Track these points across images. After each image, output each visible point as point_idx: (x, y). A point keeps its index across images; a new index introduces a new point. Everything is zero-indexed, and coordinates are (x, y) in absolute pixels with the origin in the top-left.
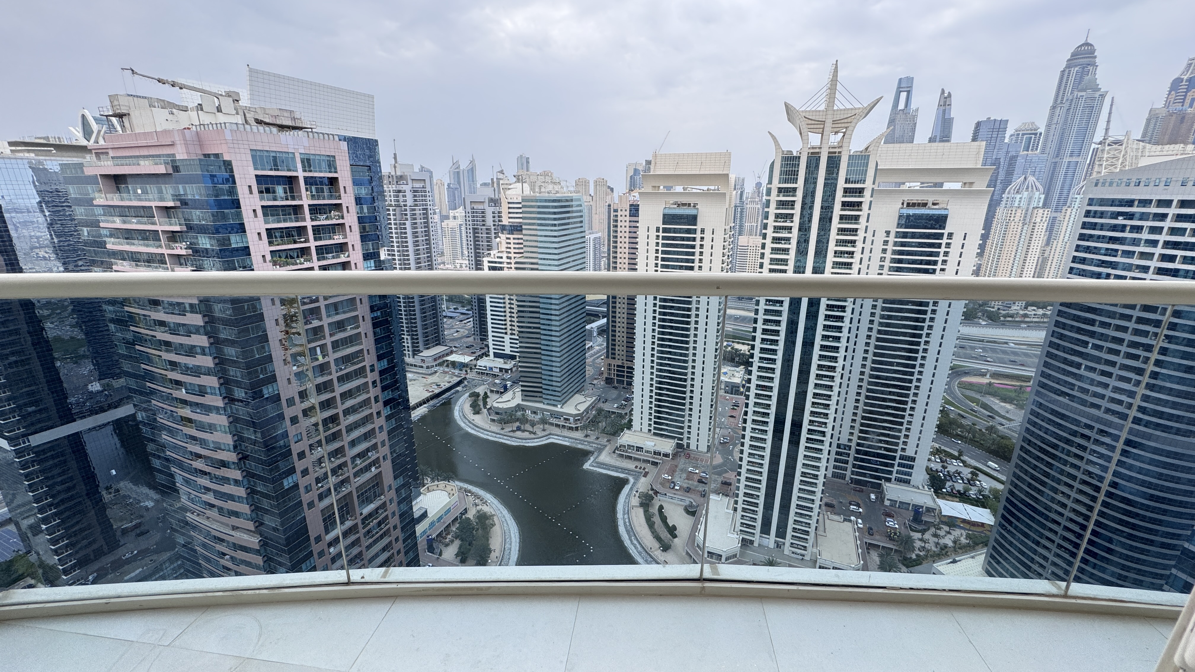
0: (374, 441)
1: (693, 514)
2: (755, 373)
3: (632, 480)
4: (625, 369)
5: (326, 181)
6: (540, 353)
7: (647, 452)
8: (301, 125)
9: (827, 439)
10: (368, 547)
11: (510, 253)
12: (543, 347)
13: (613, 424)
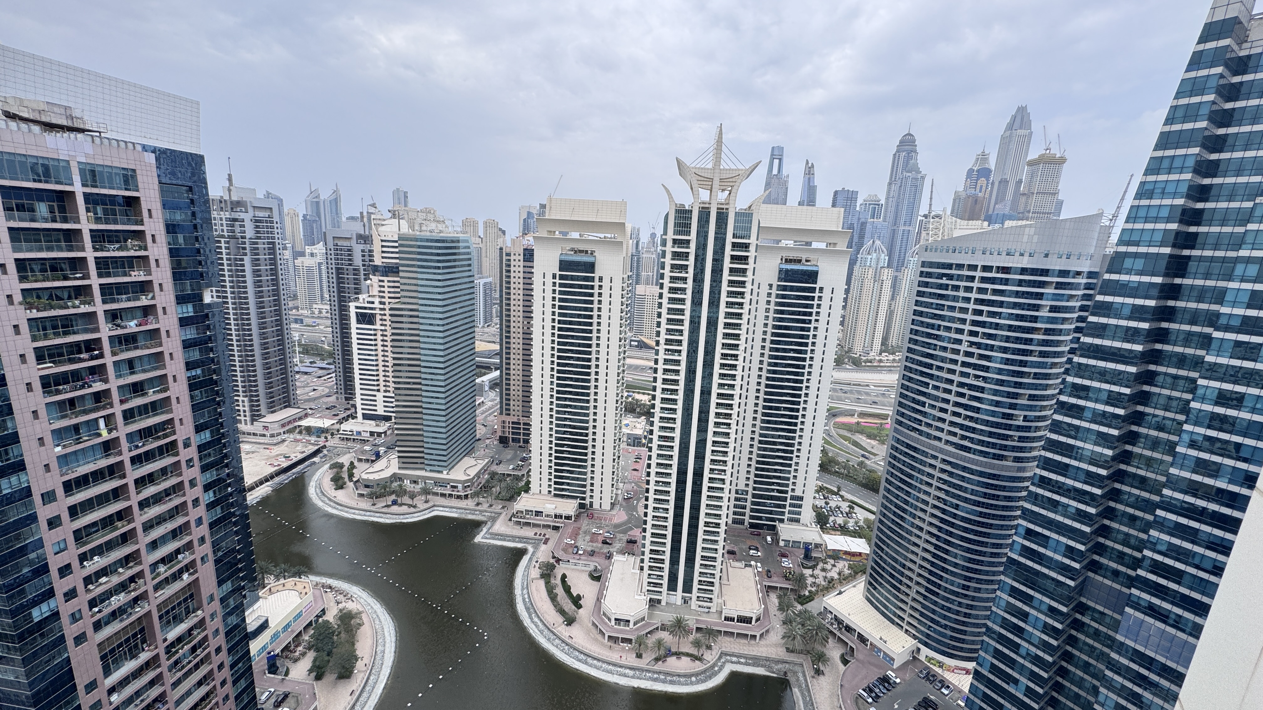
0: (187, 539)
1: (597, 579)
2: (657, 423)
3: (531, 549)
4: (522, 426)
6: (421, 413)
7: (547, 516)
9: (727, 487)
11: (383, 297)
12: (424, 405)
13: (509, 488)
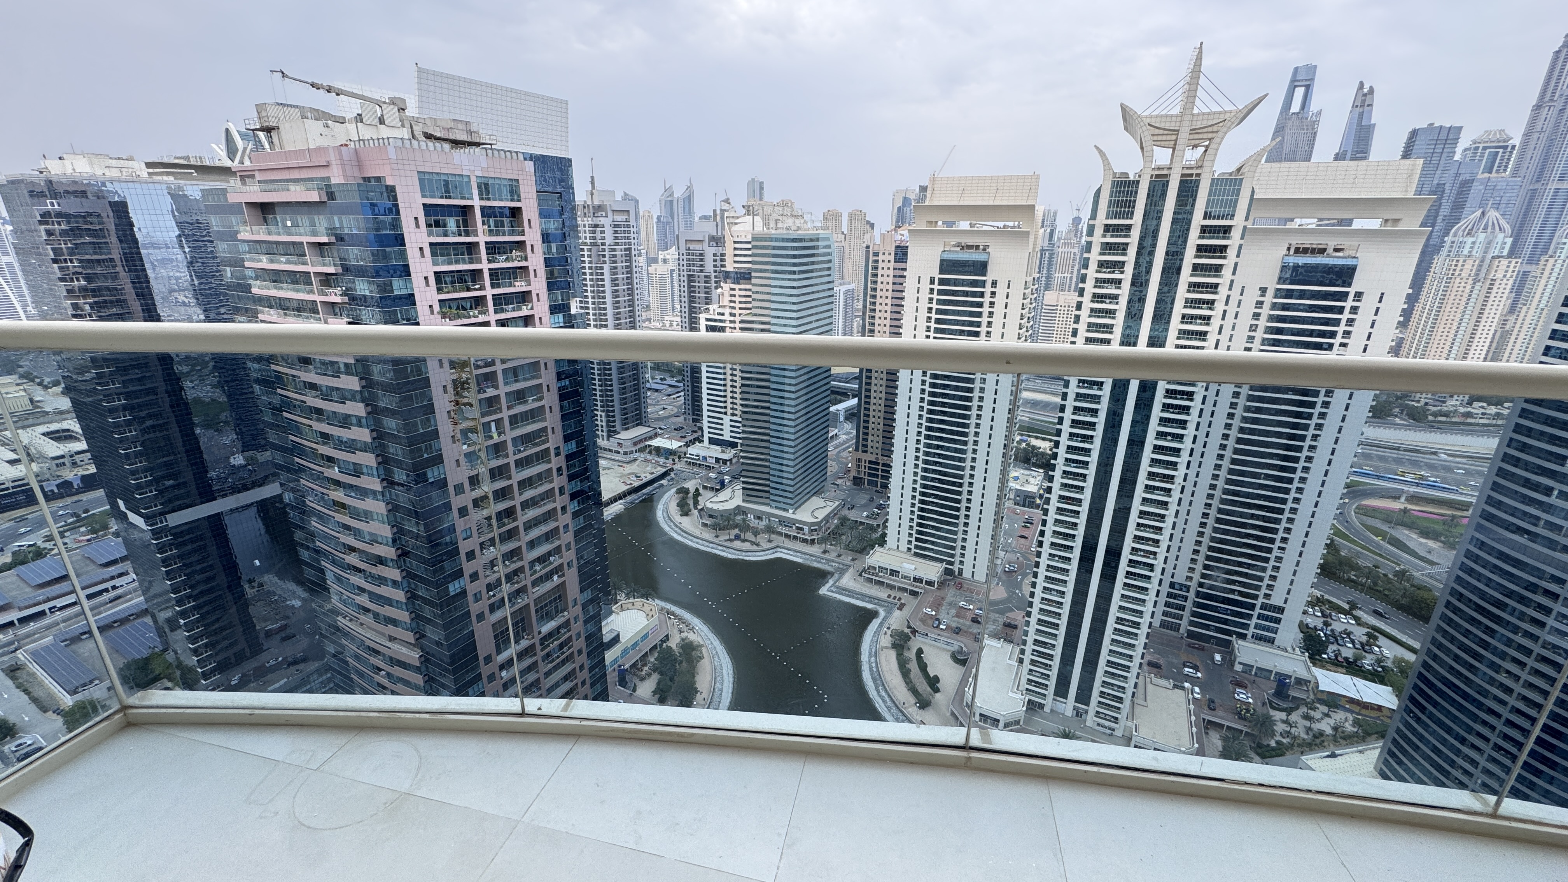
0: (557, 543)
1: (962, 662)
2: (1058, 479)
3: (882, 613)
4: (880, 467)
5: (507, 212)
6: (768, 441)
7: (904, 577)
8: (478, 140)
9: (1156, 575)
10: (548, 674)
11: (734, 308)
12: (772, 433)
13: (861, 538)
